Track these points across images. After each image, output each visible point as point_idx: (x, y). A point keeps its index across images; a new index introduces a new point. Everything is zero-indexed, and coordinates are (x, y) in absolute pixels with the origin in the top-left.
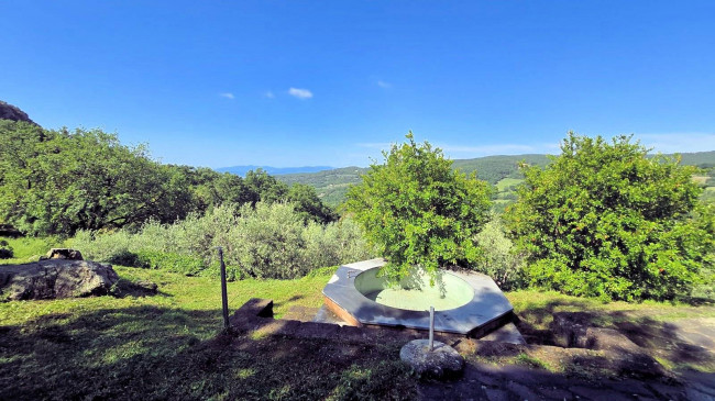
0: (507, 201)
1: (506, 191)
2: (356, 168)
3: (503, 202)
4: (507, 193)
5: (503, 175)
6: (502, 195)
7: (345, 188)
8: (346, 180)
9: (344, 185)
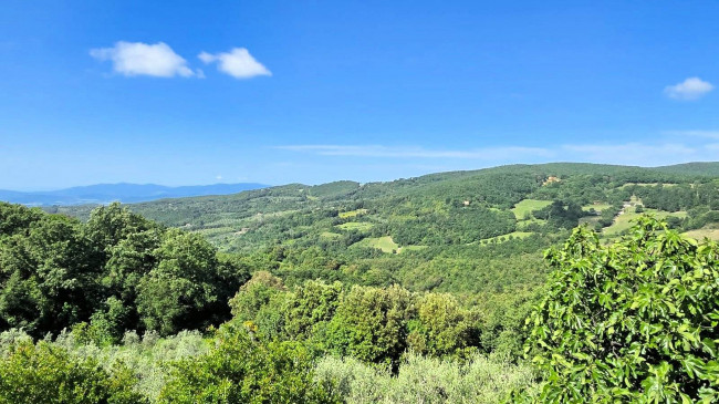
0: (528, 234)
1: (527, 218)
2: (300, 186)
3: (522, 235)
4: (528, 222)
5: (523, 193)
6: (521, 224)
7: (282, 220)
8: (284, 206)
9: (280, 214)
